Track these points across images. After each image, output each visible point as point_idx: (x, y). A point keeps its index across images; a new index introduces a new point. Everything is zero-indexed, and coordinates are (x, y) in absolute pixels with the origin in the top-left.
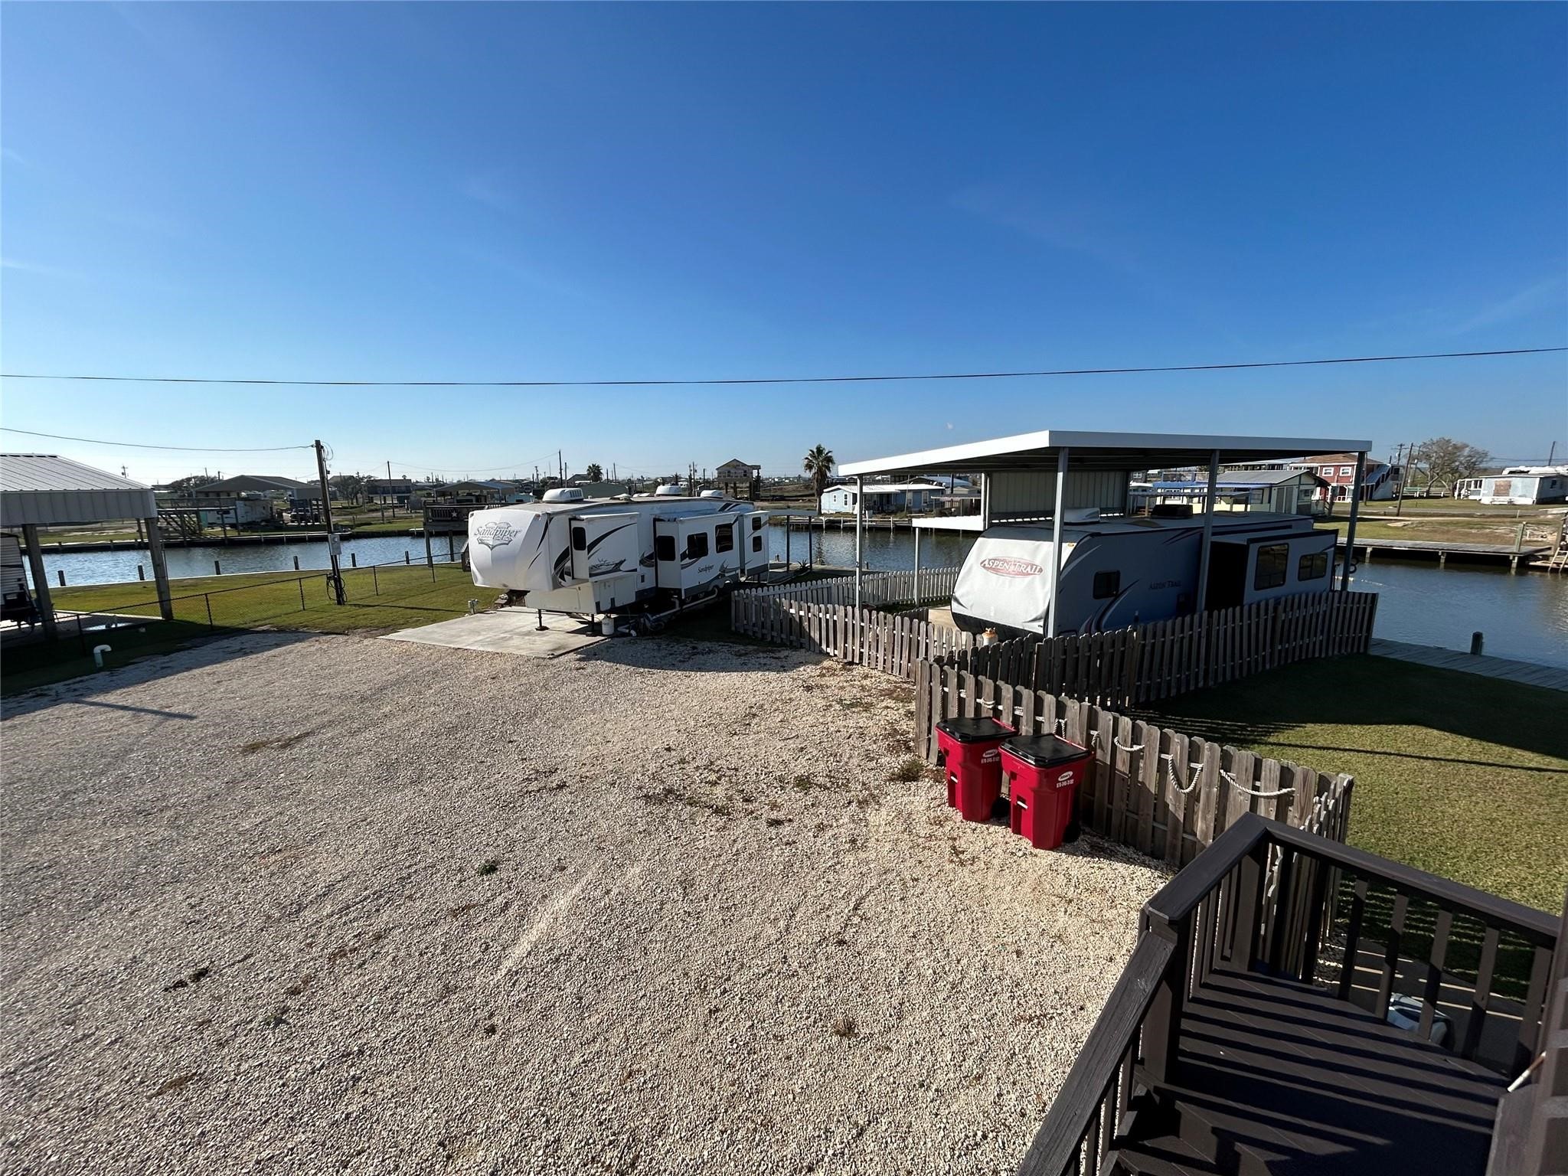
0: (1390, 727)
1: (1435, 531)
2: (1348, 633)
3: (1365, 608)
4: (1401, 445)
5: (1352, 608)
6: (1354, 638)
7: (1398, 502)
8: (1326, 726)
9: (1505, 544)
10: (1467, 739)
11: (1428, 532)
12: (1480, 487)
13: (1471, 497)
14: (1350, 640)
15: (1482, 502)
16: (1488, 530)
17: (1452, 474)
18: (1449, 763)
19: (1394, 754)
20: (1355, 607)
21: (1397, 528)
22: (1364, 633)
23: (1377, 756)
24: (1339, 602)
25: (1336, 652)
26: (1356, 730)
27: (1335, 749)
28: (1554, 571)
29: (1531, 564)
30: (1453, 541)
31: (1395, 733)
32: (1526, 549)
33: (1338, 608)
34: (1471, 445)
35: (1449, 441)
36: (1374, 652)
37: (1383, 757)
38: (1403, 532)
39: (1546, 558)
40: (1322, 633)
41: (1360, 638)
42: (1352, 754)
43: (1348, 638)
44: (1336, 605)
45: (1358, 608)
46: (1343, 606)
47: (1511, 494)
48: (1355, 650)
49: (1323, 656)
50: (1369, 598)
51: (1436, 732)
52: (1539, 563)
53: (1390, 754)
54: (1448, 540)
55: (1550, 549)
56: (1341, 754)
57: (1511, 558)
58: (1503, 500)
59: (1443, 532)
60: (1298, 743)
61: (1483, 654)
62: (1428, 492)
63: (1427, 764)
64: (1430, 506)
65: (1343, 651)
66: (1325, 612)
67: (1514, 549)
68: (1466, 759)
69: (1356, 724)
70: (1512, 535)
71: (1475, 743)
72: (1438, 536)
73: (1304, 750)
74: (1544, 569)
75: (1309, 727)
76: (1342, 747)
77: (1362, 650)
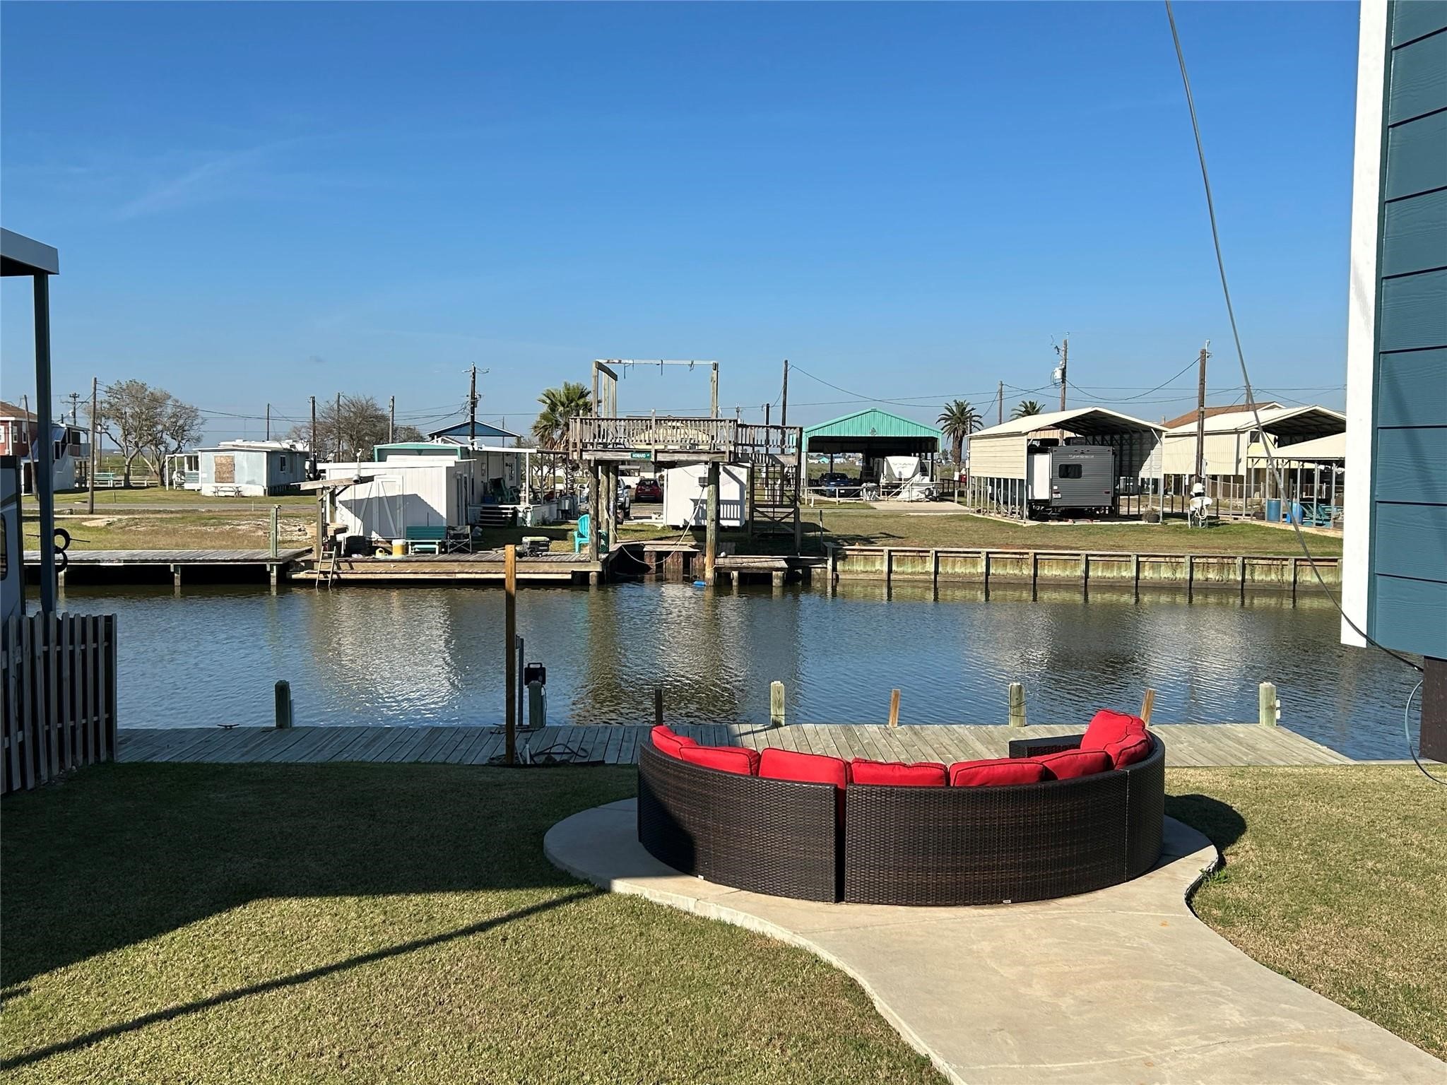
0: (212, 921)
1: (157, 533)
2: (73, 718)
3: (96, 651)
4: (75, 397)
5: (72, 653)
6: (85, 726)
7: (88, 494)
8: (77, 970)
9: (255, 547)
10: (350, 901)
11: (145, 533)
12: (197, 468)
13: (187, 486)
14: (79, 733)
15: (203, 492)
16: (228, 527)
17: (156, 446)
18: (347, 973)
19: (243, 992)
20: (78, 651)
21: (97, 529)
22: (103, 715)
23: (211, 1012)
24: (46, 642)
25: (55, 771)
26: (145, 954)
27: (115, 1031)
28: (323, 584)
29: (294, 576)
30: (185, 546)
31: (227, 934)
32: (285, 552)
33: (46, 654)
34: (175, 396)
35: (143, 386)
36: (125, 755)
37: (223, 1008)
38: (109, 536)
39: (310, 565)
40: (21, 728)
41: (97, 724)
42: (156, 1028)
43: (73, 729)
44: (40, 649)
45: (84, 653)
46: (54, 649)
47: (236, 479)
48: (91, 760)
49: (30, 784)
50: (101, 625)
51: (295, 904)
52: (302, 575)
53: (236, 995)
54: (177, 546)
55: (310, 551)
56: (132, 1039)
57: (268, 569)
58: (227, 489)
59: (167, 533)
60: (19, 1049)
61: (296, 724)
62: (127, 480)
63: (311, 990)
64: (135, 501)
65: (69, 764)
66: (20, 667)
67: (270, 554)
68: (369, 950)
69: (142, 938)
70: (260, 533)
71: (367, 902)
72: (163, 541)
73: (41, 1065)
74: (309, 583)
75: (40, 984)
76: (129, 1019)
77: (103, 758)
